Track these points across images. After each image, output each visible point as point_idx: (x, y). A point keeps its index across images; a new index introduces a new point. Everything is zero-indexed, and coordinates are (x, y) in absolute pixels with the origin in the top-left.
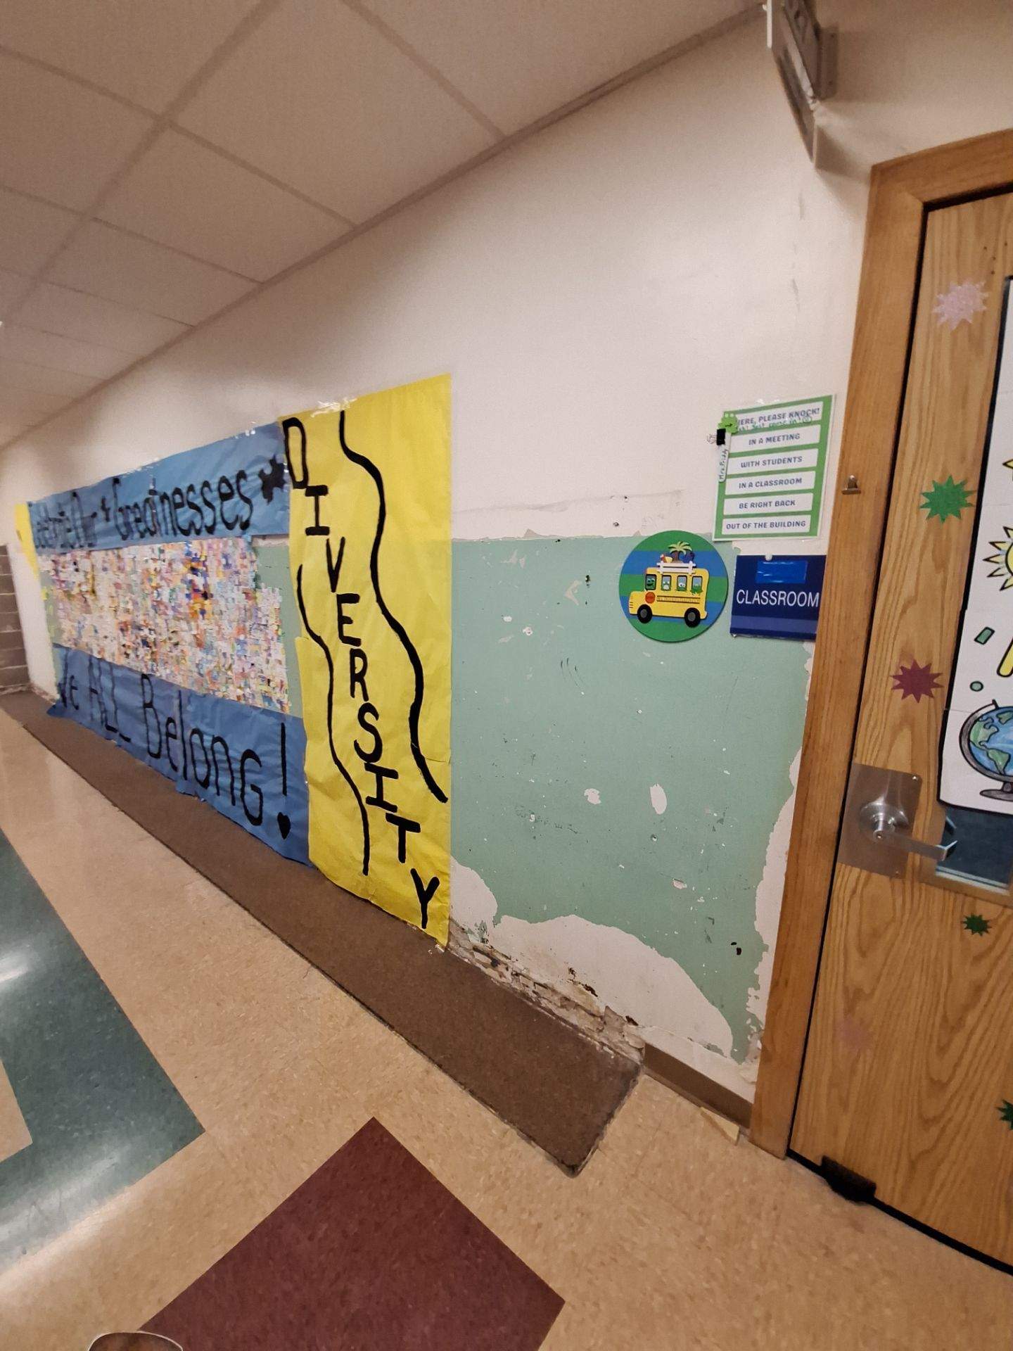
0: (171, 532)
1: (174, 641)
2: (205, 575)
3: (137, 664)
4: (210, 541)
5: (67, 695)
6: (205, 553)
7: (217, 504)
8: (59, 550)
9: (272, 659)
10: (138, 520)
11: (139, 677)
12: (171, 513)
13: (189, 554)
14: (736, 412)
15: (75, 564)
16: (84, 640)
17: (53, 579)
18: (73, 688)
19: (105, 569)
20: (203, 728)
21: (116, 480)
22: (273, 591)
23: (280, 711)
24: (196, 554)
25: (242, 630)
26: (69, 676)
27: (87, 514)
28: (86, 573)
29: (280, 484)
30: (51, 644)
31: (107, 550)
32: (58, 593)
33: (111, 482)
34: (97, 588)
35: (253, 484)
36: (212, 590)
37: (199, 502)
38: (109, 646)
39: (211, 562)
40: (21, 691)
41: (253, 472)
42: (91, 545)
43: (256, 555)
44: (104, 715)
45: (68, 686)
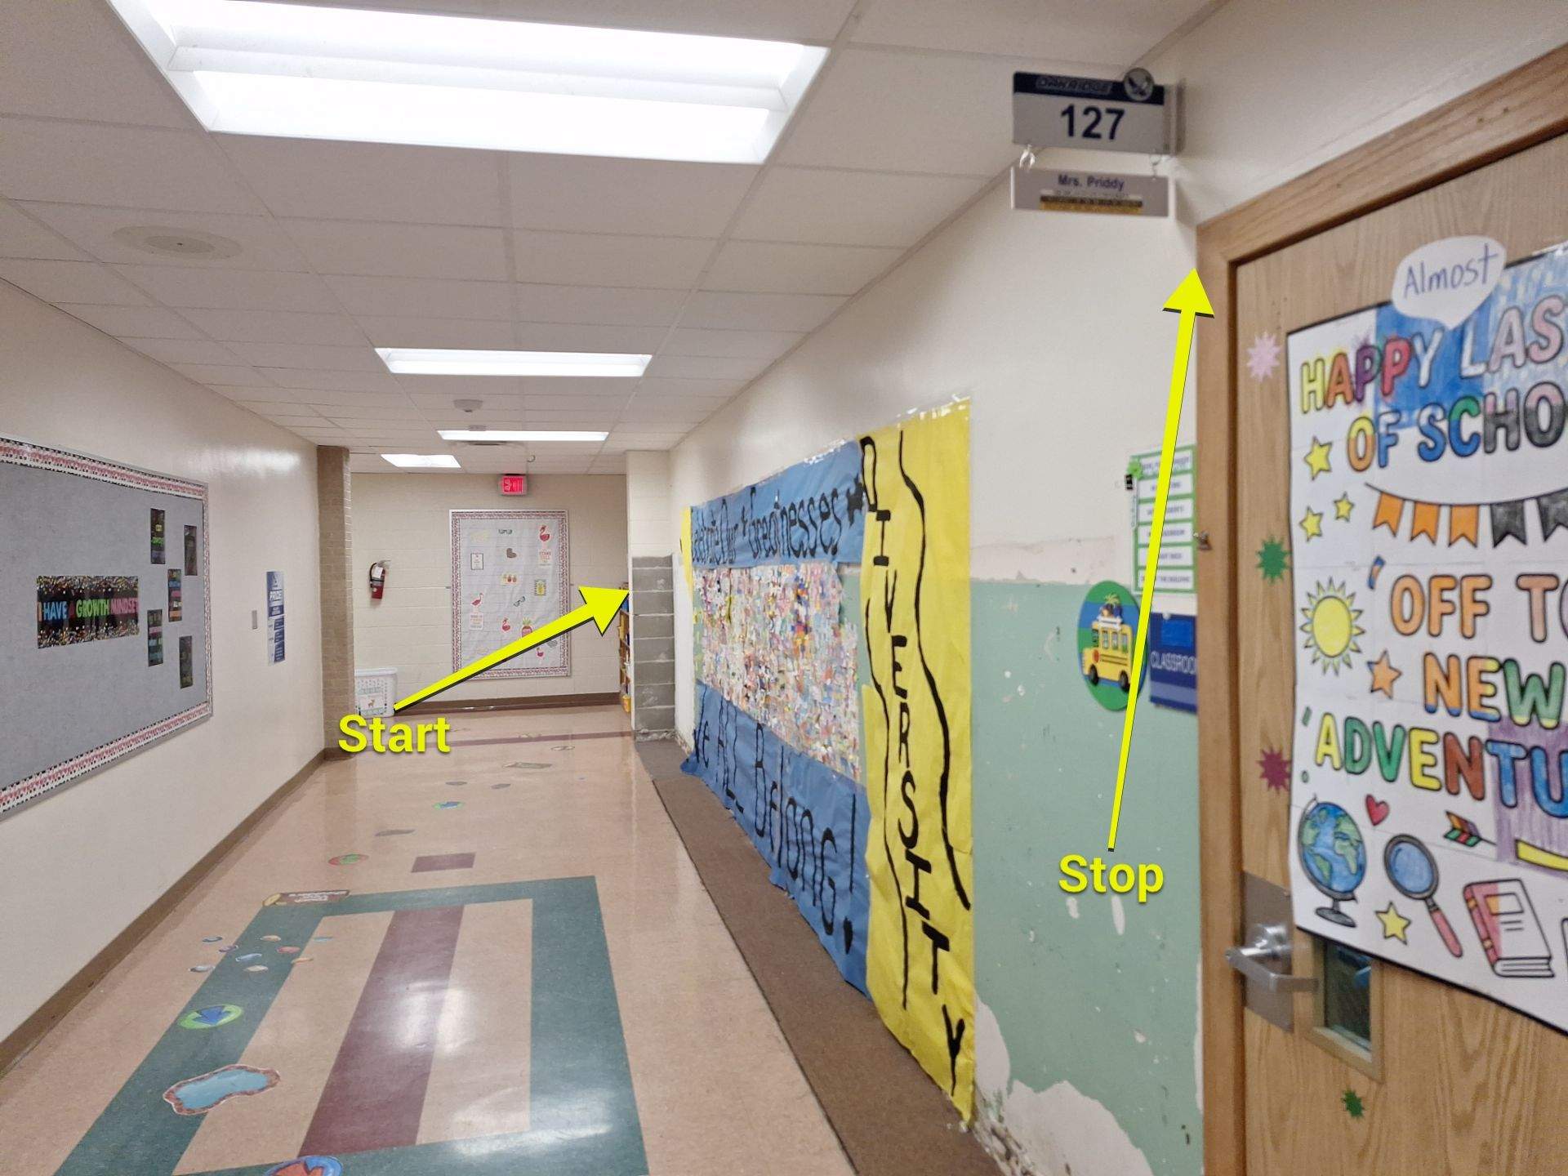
0: (786, 552)
1: (781, 682)
2: (807, 605)
3: (755, 710)
4: (812, 565)
5: (700, 747)
6: (808, 580)
7: (818, 522)
8: (708, 565)
9: (849, 710)
10: (765, 537)
11: (755, 727)
12: (787, 529)
13: (797, 579)
14: (1140, 457)
15: (718, 582)
16: (719, 676)
17: (702, 600)
18: (706, 738)
19: (739, 591)
20: (798, 798)
21: (753, 489)
22: (852, 627)
23: (852, 778)
24: (802, 580)
25: (830, 674)
26: (704, 722)
27: (731, 526)
28: (726, 594)
29: (860, 506)
30: (694, 681)
31: (742, 568)
32: (704, 616)
33: (750, 491)
34: (732, 613)
35: (842, 503)
36: (812, 624)
37: (806, 520)
38: (735, 687)
39: (812, 590)
40: (664, 739)
41: (842, 490)
42: (731, 562)
43: (842, 585)
44: (726, 775)
45: (702, 735)
